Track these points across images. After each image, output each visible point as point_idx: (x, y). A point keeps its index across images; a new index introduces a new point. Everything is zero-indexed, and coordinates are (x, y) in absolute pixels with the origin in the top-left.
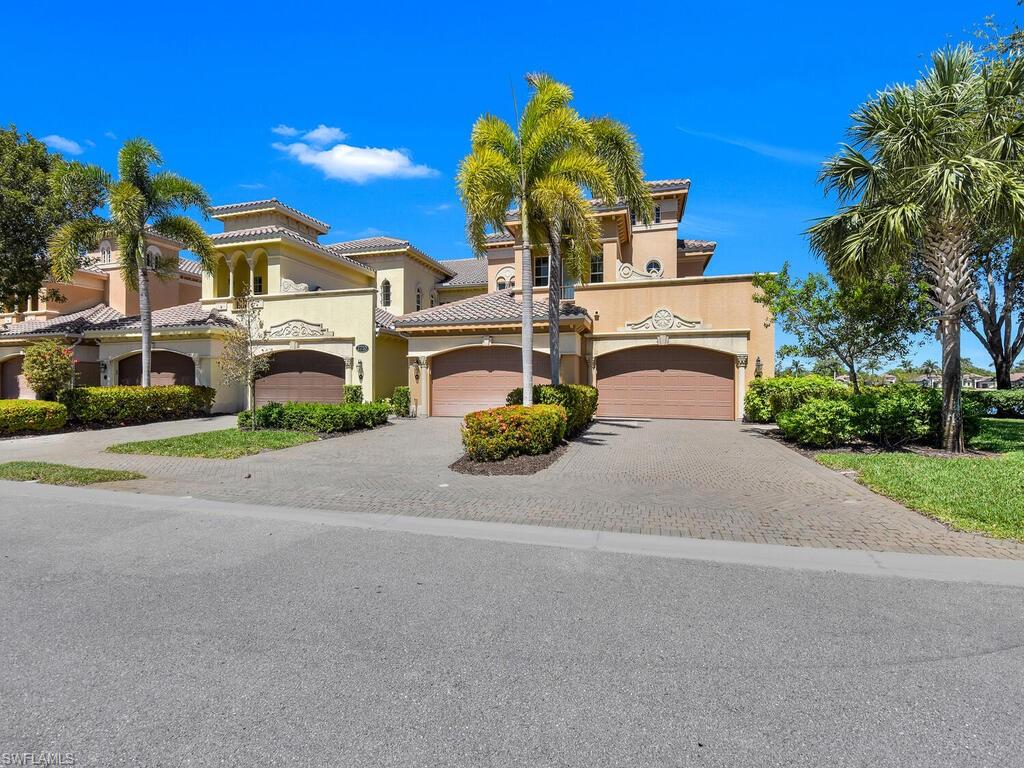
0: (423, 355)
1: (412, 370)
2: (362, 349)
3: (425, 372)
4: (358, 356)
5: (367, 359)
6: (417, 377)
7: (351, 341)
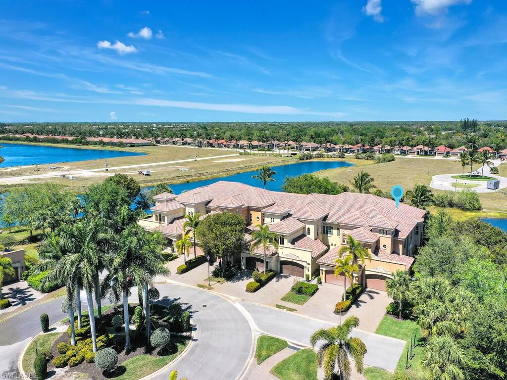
0: (324, 269)
1: (321, 271)
2: (309, 264)
3: (324, 273)
4: (308, 266)
5: (310, 267)
6: (322, 274)
7: (306, 262)
